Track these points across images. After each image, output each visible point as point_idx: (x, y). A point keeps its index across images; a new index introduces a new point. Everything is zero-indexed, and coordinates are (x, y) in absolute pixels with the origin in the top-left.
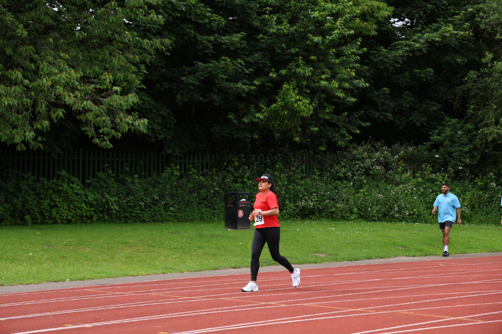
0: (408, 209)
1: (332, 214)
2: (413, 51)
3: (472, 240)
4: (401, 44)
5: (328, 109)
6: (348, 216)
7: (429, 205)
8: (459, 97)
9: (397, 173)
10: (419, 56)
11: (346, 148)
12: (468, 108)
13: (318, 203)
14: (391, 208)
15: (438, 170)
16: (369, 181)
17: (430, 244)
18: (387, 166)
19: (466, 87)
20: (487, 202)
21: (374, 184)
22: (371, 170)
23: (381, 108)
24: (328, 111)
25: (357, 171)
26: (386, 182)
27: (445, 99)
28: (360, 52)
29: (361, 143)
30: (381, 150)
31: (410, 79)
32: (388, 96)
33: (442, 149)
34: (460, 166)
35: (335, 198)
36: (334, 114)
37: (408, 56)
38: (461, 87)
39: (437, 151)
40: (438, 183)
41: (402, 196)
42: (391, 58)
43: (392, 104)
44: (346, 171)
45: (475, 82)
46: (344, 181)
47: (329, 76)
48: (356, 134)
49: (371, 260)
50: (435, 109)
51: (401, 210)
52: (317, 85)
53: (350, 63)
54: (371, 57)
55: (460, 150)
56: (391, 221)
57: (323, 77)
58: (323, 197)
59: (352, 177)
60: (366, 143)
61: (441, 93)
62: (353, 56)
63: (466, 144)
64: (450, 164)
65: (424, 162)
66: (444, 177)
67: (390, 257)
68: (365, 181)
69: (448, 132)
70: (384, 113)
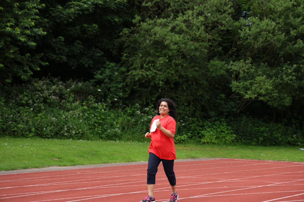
0: (75, 129)
1: (14, 133)
2: (82, 10)
3: (116, 153)
4: (74, 4)
5: (12, 50)
6: (27, 135)
7: (91, 126)
8: (117, 47)
9: (68, 102)
10: (87, 14)
11: (29, 82)
12: (122, 56)
13: (2, 123)
14: (62, 129)
15: (100, 101)
16: (46, 108)
17: (82, 157)
18: (61, 96)
19: (122, 40)
20: (133, 125)
21: (50, 110)
22: (48, 99)
23: (58, 52)
24: (12, 51)
25: (37, 99)
26: (60, 108)
27: (107, 48)
28: (40, 7)
29: (42, 78)
30: (57, 84)
31: (80, 31)
32: (64, 43)
33: (103, 85)
34: (115, 98)
35: (17, 120)
36: (19, 54)
37: (79, 14)
38: (118, 40)
39: (100, 86)
40: (99, 110)
41: (71, 119)
42: (65, 14)
43: (67, 50)
44: (27, 99)
45: (128, 37)
46: (26, 107)
47: (13, 24)
48: (37, 71)
49: (27, 170)
50: (99, 55)
51: (69, 130)
52: (3, 30)
53: (32, 15)
54: (51, 13)
55: (116, 86)
56: (61, 139)
57: (9, 24)
58: (7, 119)
59: (33, 104)
60: (46, 78)
61: (104, 44)
62: (34, 9)
63: (120, 82)
64: (109, 96)
65: (90, 94)
66: (103, 105)
67: (44, 167)
68: (43, 108)
69: (108, 72)
70: (60, 56)
